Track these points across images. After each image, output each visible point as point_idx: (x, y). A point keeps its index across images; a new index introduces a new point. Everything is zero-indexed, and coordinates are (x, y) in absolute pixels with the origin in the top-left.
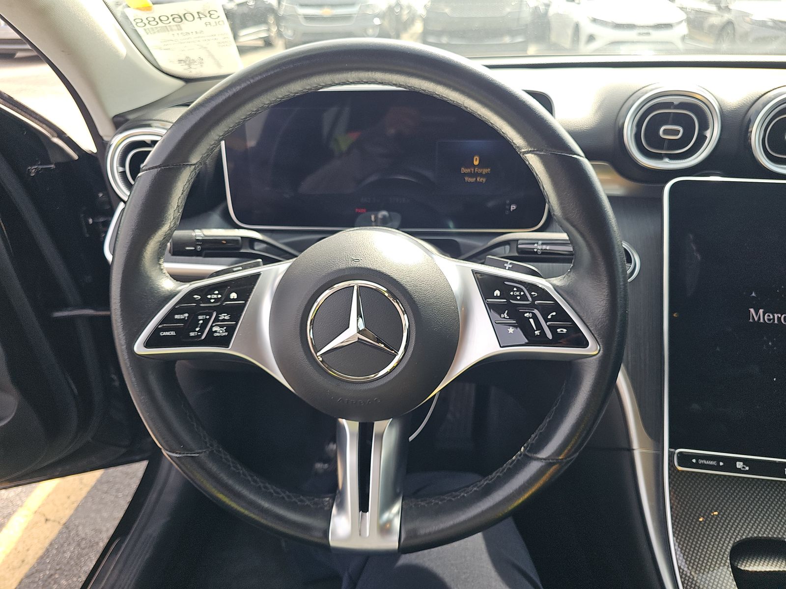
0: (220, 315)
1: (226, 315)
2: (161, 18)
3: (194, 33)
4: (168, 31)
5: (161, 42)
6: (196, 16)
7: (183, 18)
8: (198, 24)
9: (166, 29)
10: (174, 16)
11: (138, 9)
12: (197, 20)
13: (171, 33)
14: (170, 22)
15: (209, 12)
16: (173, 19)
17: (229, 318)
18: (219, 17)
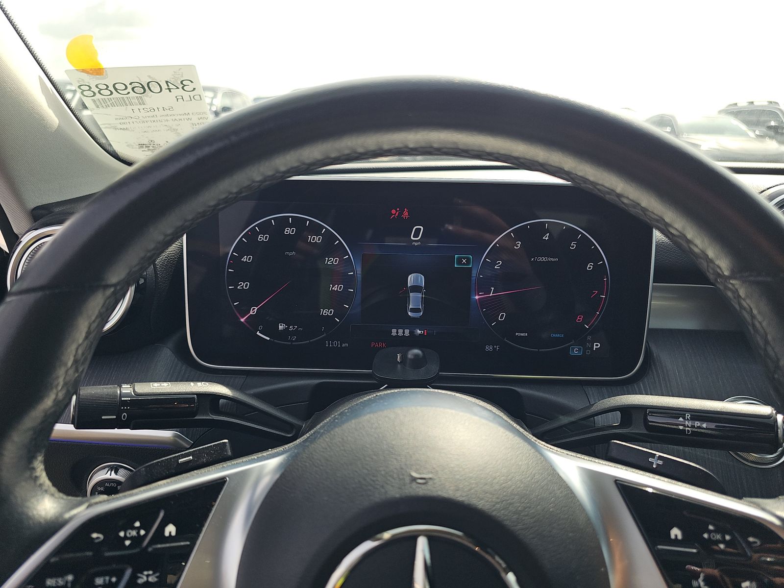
0: (139, 575)
1: (151, 572)
2: (116, 86)
3: (161, 109)
4: (126, 105)
5: (116, 119)
6: (164, 86)
7: (146, 88)
8: (166, 98)
9: (123, 103)
10: (134, 85)
11: (83, 71)
12: (165, 91)
13: (130, 107)
14: (129, 93)
15: (182, 82)
16: (133, 89)
17: (156, 580)
18: (194, 89)
